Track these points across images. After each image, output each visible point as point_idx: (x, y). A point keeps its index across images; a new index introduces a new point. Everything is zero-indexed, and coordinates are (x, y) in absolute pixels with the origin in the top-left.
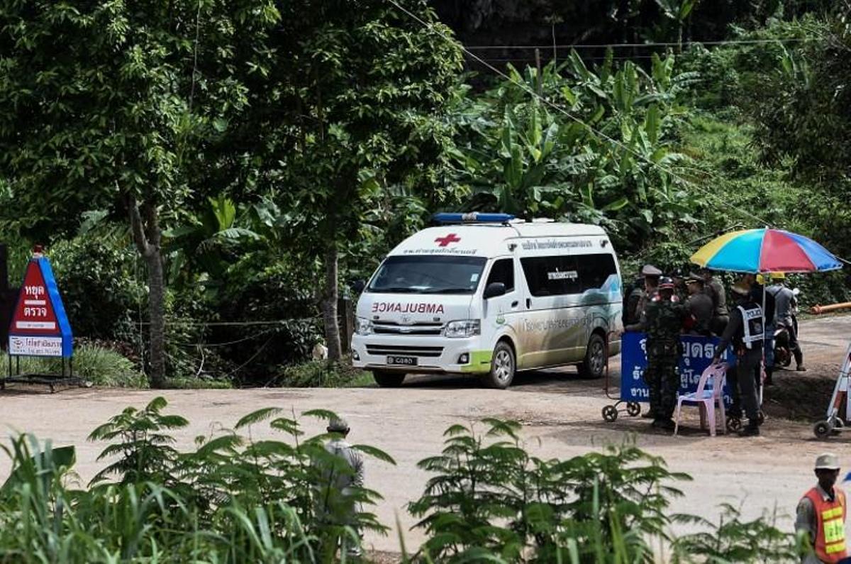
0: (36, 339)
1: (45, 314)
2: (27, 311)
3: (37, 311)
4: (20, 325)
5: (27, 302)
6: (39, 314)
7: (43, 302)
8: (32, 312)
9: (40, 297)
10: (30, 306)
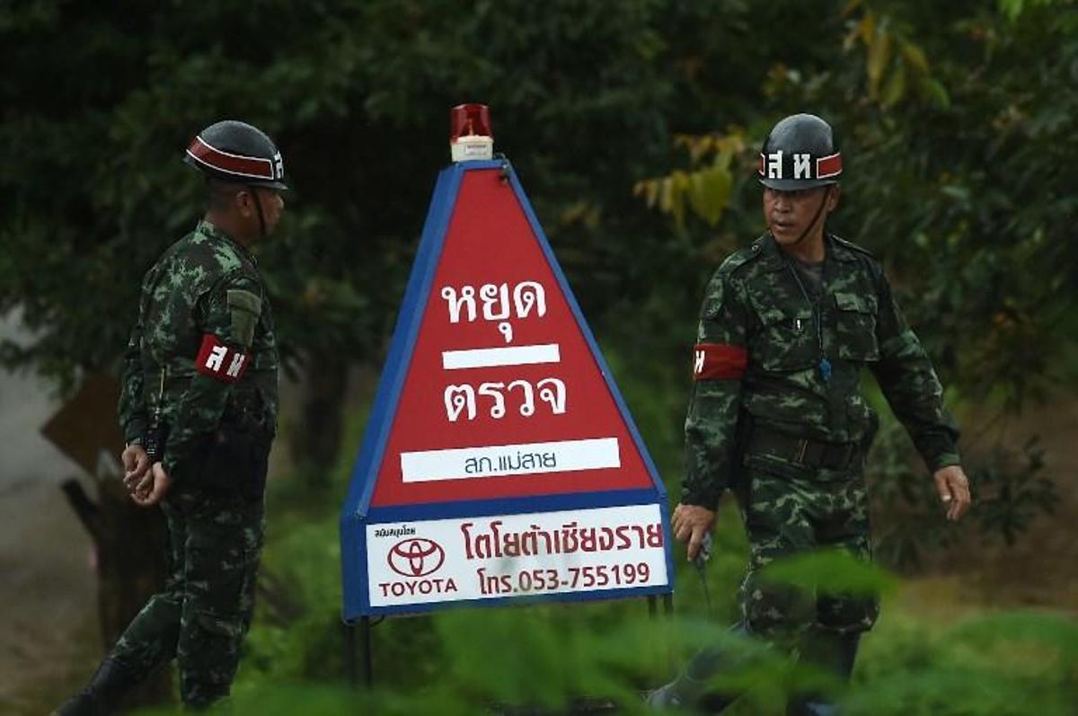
0: (515, 524)
1: (559, 408)
2: (458, 403)
3: (514, 398)
4: (419, 467)
5: (454, 360)
6: (528, 407)
7: (549, 353)
8: (485, 403)
9: (527, 332)
10: (474, 376)
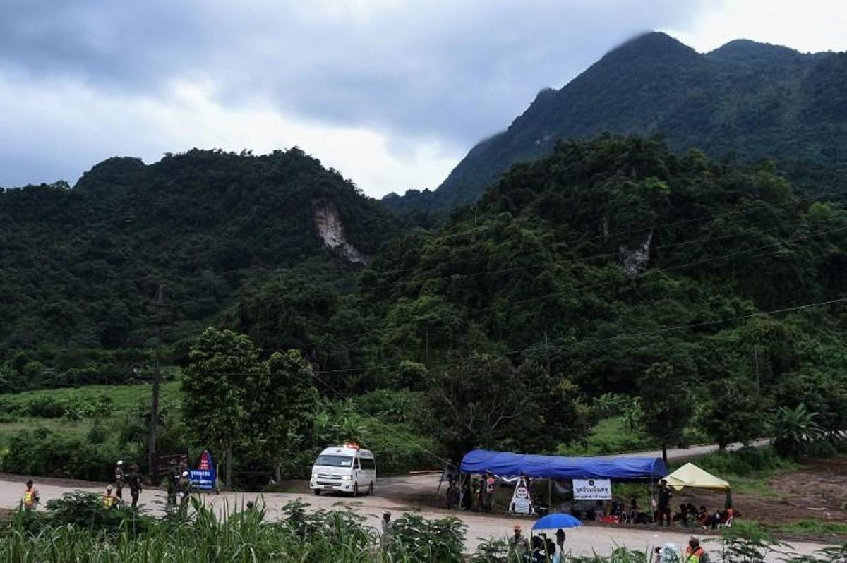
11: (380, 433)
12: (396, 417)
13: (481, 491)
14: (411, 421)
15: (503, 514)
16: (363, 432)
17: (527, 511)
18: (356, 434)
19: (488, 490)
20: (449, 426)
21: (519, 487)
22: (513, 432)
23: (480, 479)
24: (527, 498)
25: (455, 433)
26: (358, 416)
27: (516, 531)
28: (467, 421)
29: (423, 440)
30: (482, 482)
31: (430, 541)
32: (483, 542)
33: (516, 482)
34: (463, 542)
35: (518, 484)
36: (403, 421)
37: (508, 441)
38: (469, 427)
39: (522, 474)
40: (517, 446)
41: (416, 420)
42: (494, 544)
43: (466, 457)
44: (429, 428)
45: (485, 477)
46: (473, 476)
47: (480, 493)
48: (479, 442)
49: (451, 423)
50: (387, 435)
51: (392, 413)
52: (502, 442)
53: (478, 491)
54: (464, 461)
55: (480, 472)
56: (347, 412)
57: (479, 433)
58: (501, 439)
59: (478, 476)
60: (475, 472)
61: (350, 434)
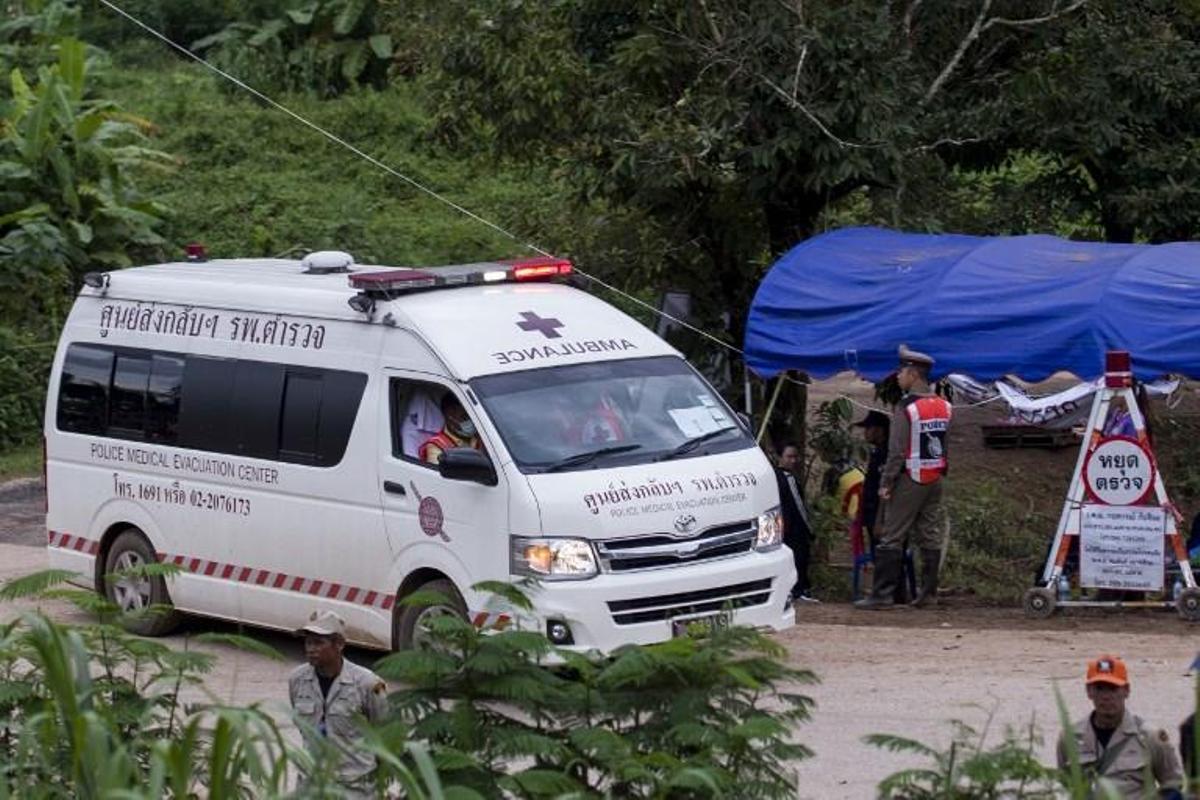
11: (236, 155)
12: (330, 51)
13: (873, 479)
14: (428, 77)
15: (1008, 603)
16: (131, 154)
17: (1154, 579)
18: (90, 169)
19: (915, 465)
20: (667, 97)
21: (1103, 437)
22: (1056, 111)
23: (863, 407)
24: (1149, 499)
25: (706, 136)
26: (95, 62)
27: (1098, 689)
28: (776, 60)
29: (502, 186)
30: (876, 421)
31: (593, 776)
32: (908, 760)
33: (1083, 406)
34: (787, 766)
35: (1098, 418)
36: (374, 73)
37: (1026, 167)
38: (790, 91)
39: (1117, 362)
40: (1084, 201)
41: (460, 67)
42: (979, 766)
43: (774, 276)
44: (546, 112)
45: (891, 392)
46: (820, 391)
47: (868, 490)
48: (851, 184)
49: (682, 75)
50: (279, 165)
51: (306, 31)
52: (986, 179)
53: (855, 477)
54: (761, 298)
55: (866, 362)
56: (24, 35)
57: (847, 128)
58: (983, 156)
59: (854, 388)
60: (831, 364)
61: (50, 172)
